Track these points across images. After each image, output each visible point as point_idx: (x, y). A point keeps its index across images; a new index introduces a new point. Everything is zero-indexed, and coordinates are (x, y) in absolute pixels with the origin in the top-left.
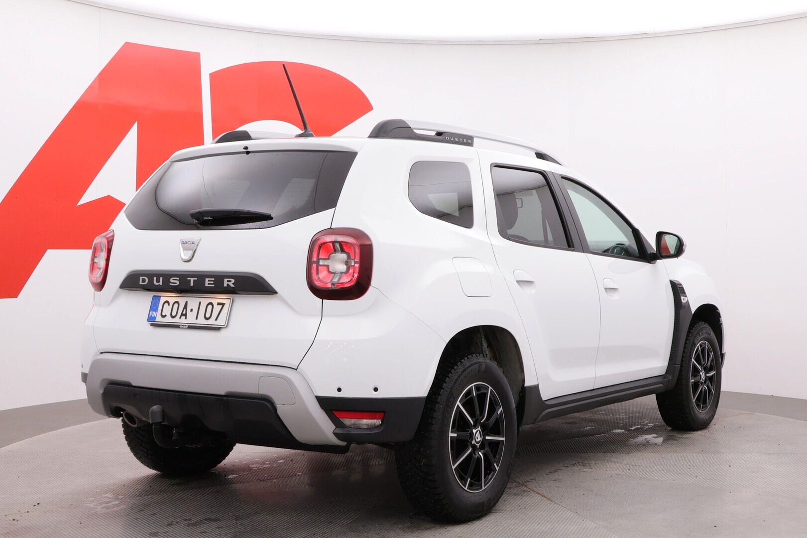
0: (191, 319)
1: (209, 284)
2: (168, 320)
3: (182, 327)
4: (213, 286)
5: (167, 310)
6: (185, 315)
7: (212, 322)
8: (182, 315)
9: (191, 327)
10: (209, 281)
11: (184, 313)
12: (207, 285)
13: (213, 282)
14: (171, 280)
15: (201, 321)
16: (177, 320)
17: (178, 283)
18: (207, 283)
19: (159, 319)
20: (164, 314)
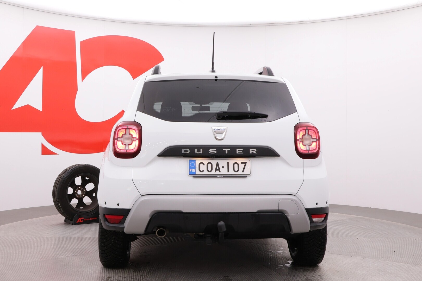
0: (224, 172)
1: (239, 152)
2: (206, 173)
3: (219, 177)
4: (243, 153)
5: (203, 168)
6: (219, 170)
7: (240, 173)
8: (216, 170)
9: (225, 177)
10: (239, 150)
11: (218, 168)
12: (237, 153)
13: (242, 151)
14: (210, 150)
15: (232, 172)
16: (213, 173)
17: (216, 152)
18: (238, 151)
19: (198, 173)
20: (201, 170)
